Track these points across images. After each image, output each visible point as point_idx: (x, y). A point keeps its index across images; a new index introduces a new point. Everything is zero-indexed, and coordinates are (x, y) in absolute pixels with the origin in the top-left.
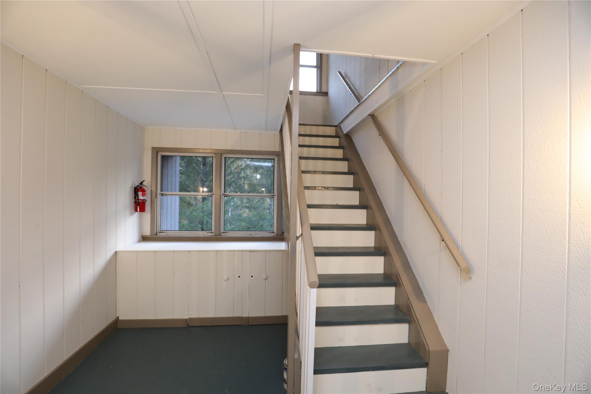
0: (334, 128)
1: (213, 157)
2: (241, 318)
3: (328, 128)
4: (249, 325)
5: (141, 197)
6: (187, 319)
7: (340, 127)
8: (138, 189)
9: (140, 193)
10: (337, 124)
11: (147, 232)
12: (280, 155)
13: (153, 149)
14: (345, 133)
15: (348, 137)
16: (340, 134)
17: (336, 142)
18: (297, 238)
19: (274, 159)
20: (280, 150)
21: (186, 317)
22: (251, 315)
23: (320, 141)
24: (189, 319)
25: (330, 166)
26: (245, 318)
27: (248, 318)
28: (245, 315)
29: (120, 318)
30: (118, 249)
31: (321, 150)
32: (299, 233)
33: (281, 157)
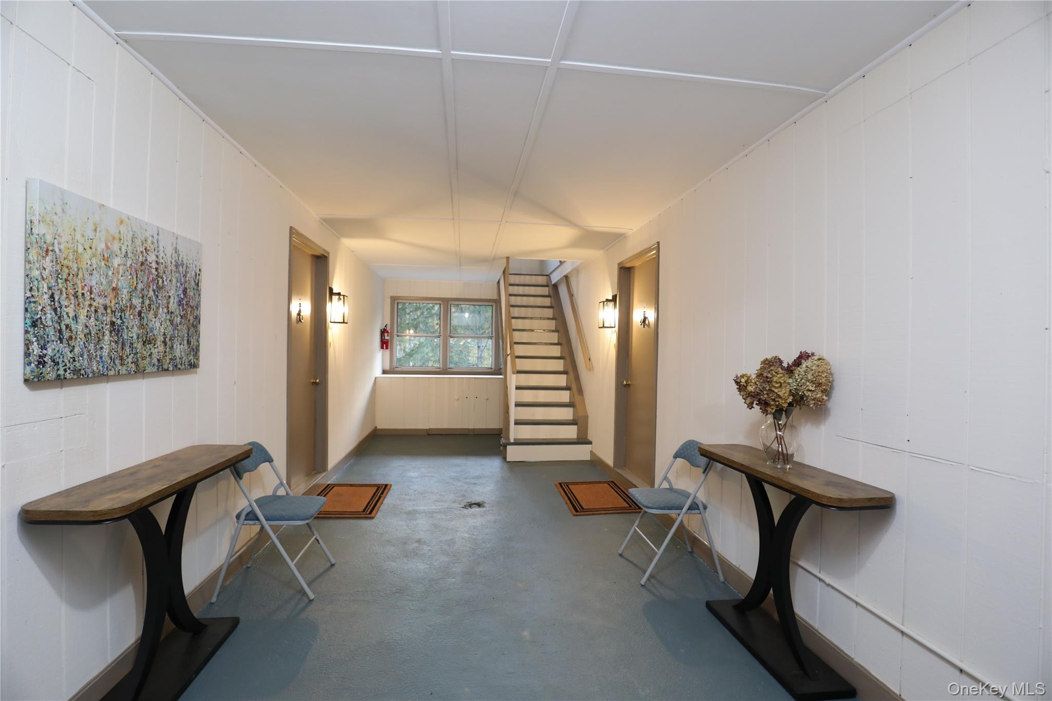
0: (545, 277)
1: (440, 304)
2: (469, 430)
3: (540, 278)
4: (475, 433)
5: (387, 338)
6: (427, 429)
7: (550, 277)
8: (383, 332)
9: (386, 334)
10: (548, 274)
11: (387, 367)
12: (497, 302)
13: (392, 297)
14: (553, 283)
15: (555, 287)
16: (549, 284)
17: (545, 291)
18: (508, 355)
19: (492, 306)
20: (498, 298)
21: (427, 428)
22: (477, 427)
23: (532, 291)
24: (429, 429)
25: (538, 312)
26: (471, 429)
27: (474, 430)
28: (471, 427)
29: (378, 428)
30: (376, 376)
31: (532, 299)
32: (509, 353)
33: (498, 304)
